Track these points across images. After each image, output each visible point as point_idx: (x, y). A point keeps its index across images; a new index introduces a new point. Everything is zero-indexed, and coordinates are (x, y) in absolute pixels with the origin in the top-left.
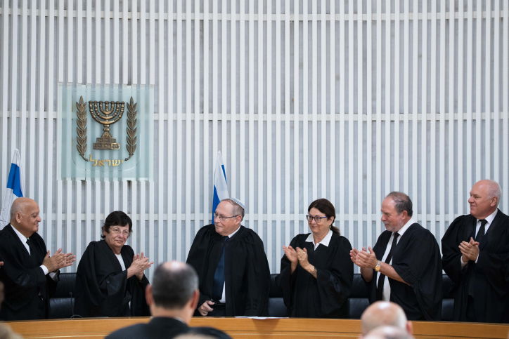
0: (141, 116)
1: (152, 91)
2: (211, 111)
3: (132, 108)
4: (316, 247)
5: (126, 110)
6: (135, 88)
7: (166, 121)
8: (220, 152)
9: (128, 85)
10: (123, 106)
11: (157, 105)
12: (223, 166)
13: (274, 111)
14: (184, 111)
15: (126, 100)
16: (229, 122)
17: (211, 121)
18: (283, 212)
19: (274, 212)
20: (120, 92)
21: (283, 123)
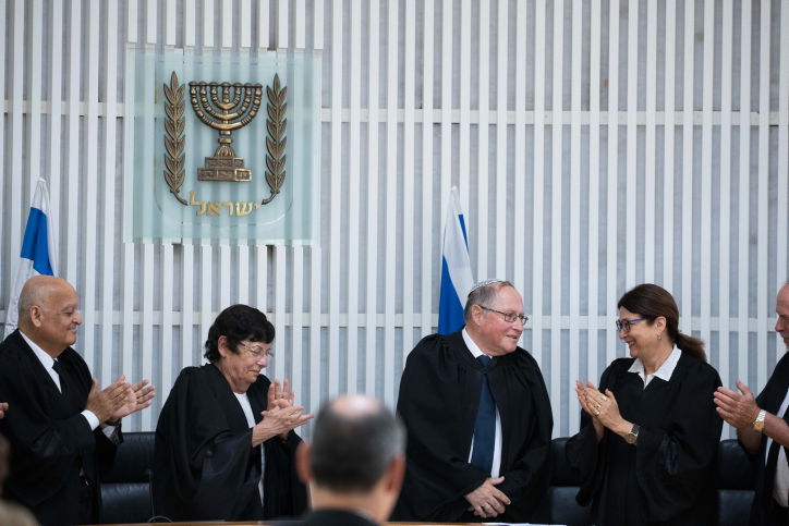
0: (295, 114)
1: (318, 62)
2: (438, 105)
3: (277, 97)
4: (646, 384)
5: (265, 101)
6: (283, 56)
7: (346, 125)
8: (455, 188)
9: (269, 49)
10: (258, 93)
11: (328, 92)
12: (461, 217)
13: (567, 106)
14: (384, 104)
15: (265, 80)
16: (474, 126)
17: (437, 125)
18: (584, 311)
19: (566, 311)
20: (254, 65)
21: (586, 130)
